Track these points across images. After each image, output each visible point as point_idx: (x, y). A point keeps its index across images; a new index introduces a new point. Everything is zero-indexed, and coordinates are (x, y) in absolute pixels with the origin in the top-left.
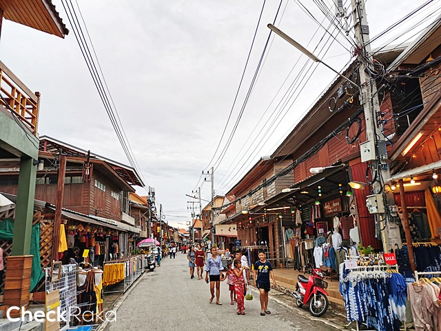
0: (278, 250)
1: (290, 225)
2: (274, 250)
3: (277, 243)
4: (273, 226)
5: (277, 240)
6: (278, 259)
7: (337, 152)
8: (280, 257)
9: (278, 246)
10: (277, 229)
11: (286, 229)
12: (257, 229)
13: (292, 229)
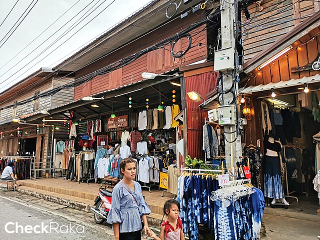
0: (45, 160)
1: (63, 137)
2: (41, 161)
3: (45, 154)
4: (43, 137)
5: (46, 151)
6: (44, 169)
7: (133, 72)
8: (47, 167)
9: (45, 157)
10: (47, 141)
11: (57, 141)
12: (20, 140)
13: (64, 141)
